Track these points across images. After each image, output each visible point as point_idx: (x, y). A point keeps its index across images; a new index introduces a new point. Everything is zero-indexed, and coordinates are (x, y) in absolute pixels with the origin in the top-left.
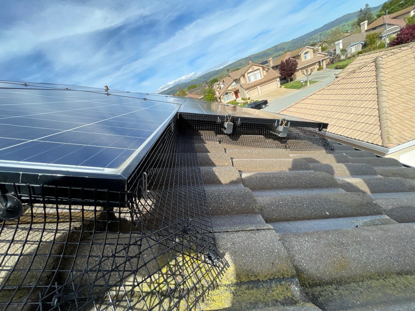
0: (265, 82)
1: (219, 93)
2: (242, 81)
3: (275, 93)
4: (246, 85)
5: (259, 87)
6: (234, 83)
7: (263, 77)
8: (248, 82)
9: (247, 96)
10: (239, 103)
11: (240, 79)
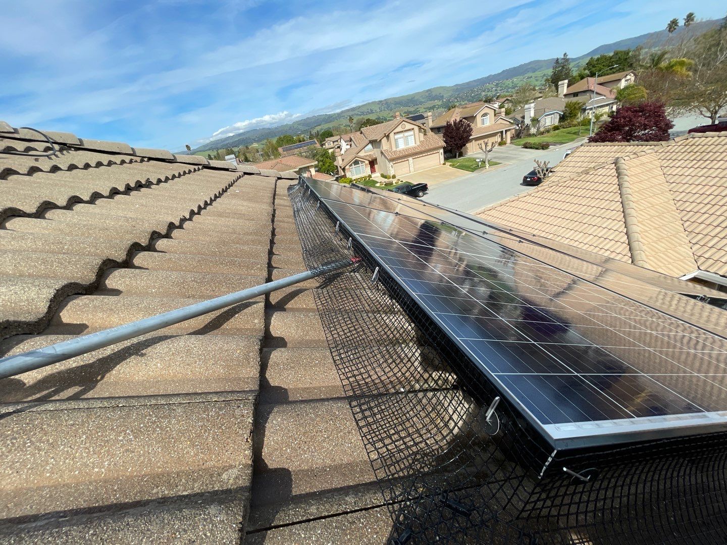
0: (421, 153)
1: (343, 160)
2: (385, 144)
3: (436, 172)
4: (390, 153)
5: (410, 159)
6: (370, 146)
7: (418, 143)
8: (394, 149)
9: (392, 173)
10: (378, 182)
11: (381, 140)
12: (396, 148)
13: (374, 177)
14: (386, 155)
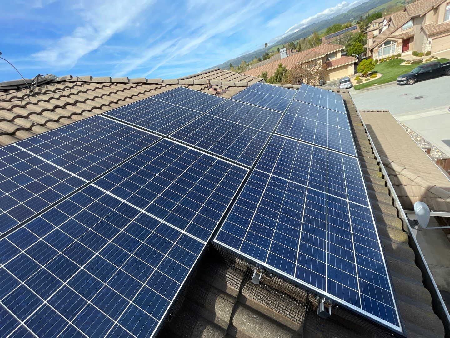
1: (374, 42)
2: (429, 20)
4: (432, 28)
6: (411, 23)
8: (440, 22)
9: (428, 49)
10: (404, 61)
11: (425, 15)
12: (444, 20)
13: (404, 56)
14: (426, 31)
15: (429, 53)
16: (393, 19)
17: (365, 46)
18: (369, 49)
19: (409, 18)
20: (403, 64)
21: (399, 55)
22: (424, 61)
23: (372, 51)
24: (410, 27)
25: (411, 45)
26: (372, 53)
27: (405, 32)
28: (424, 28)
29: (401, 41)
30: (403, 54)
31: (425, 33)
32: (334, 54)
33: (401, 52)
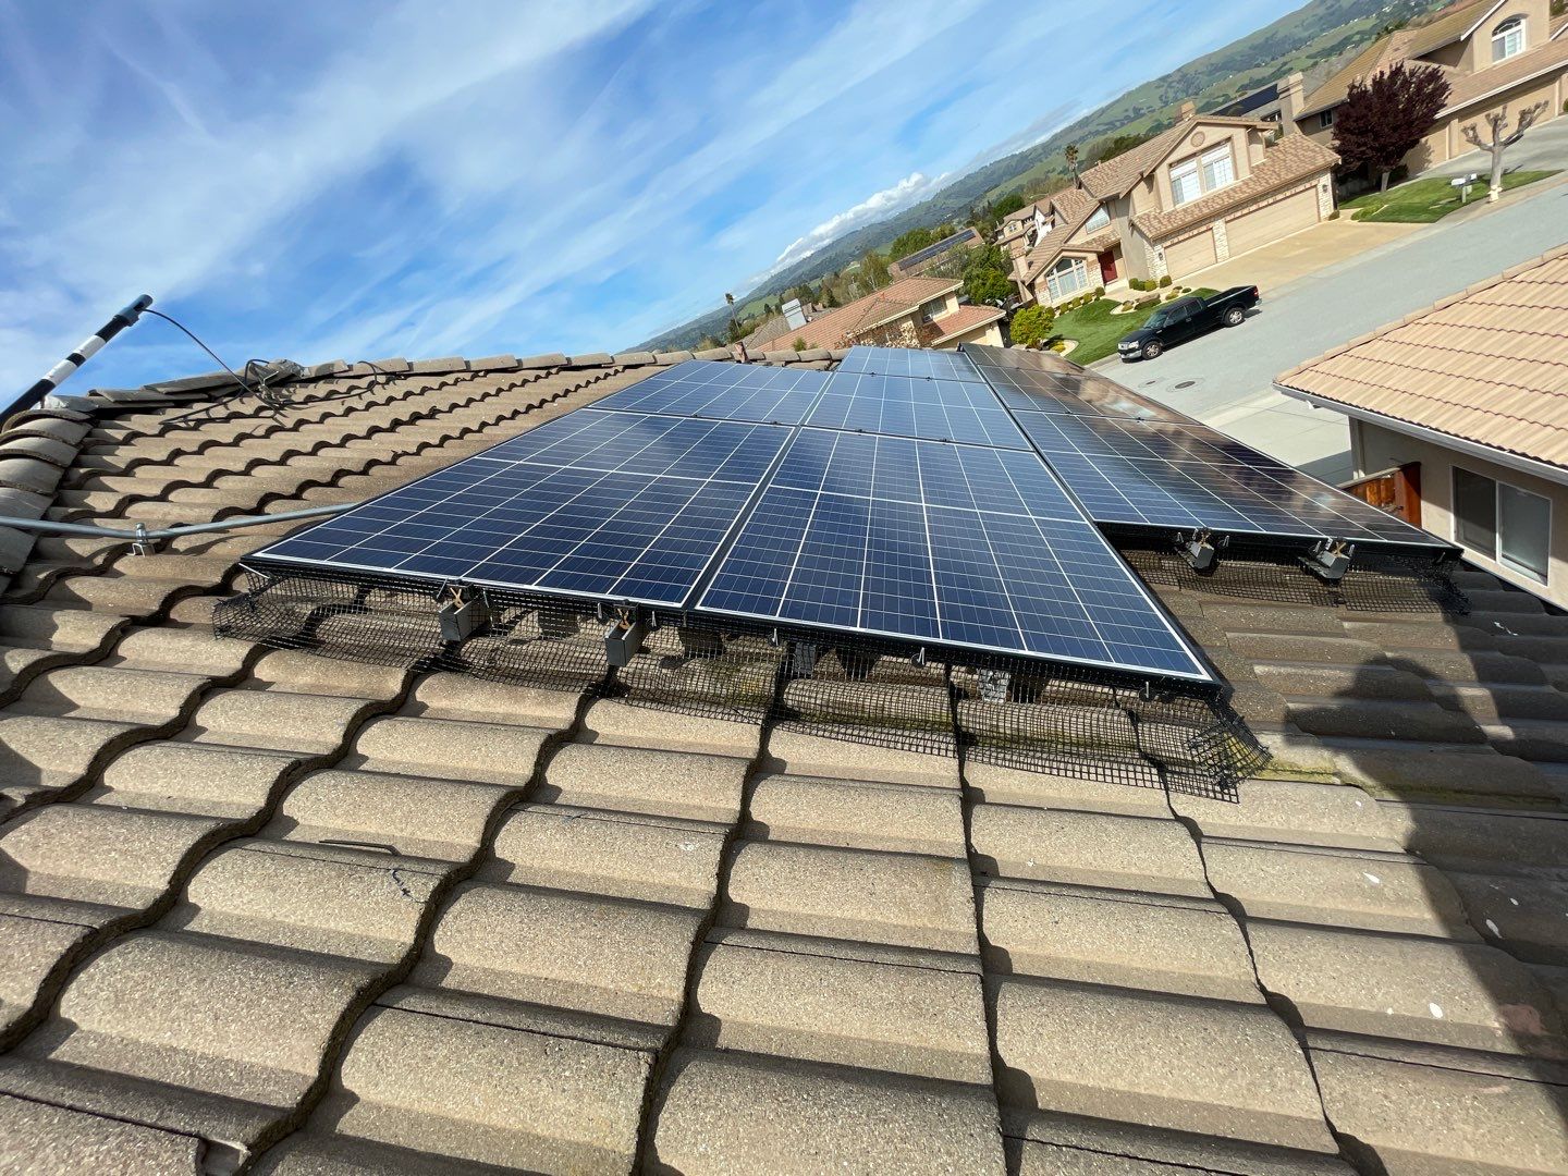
0: (1254, 200)
1: (1030, 265)
2: (1142, 203)
3: (1302, 246)
4: (1155, 223)
5: (1219, 225)
6: (1102, 215)
7: (1245, 175)
8: (1168, 208)
9: (1160, 272)
10: (1117, 304)
11: (1129, 193)
12: (1175, 202)
13: (1110, 293)
14: (1144, 229)
15: (1166, 282)
16: (1057, 206)
17: (1011, 277)
18: (1023, 283)
19: (1095, 203)
20: (1117, 311)
21: (1100, 292)
22: (1163, 301)
23: (1031, 287)
24: (1103, 225)
25: (1118, 263)
26: (1033, 293)
27: (1095, 236)
28: (1136, 222)
29: (1092, 257)
30: (1108, 289)
31: (1142, 234)
32: (939, 303)
33: (1101, 284)
